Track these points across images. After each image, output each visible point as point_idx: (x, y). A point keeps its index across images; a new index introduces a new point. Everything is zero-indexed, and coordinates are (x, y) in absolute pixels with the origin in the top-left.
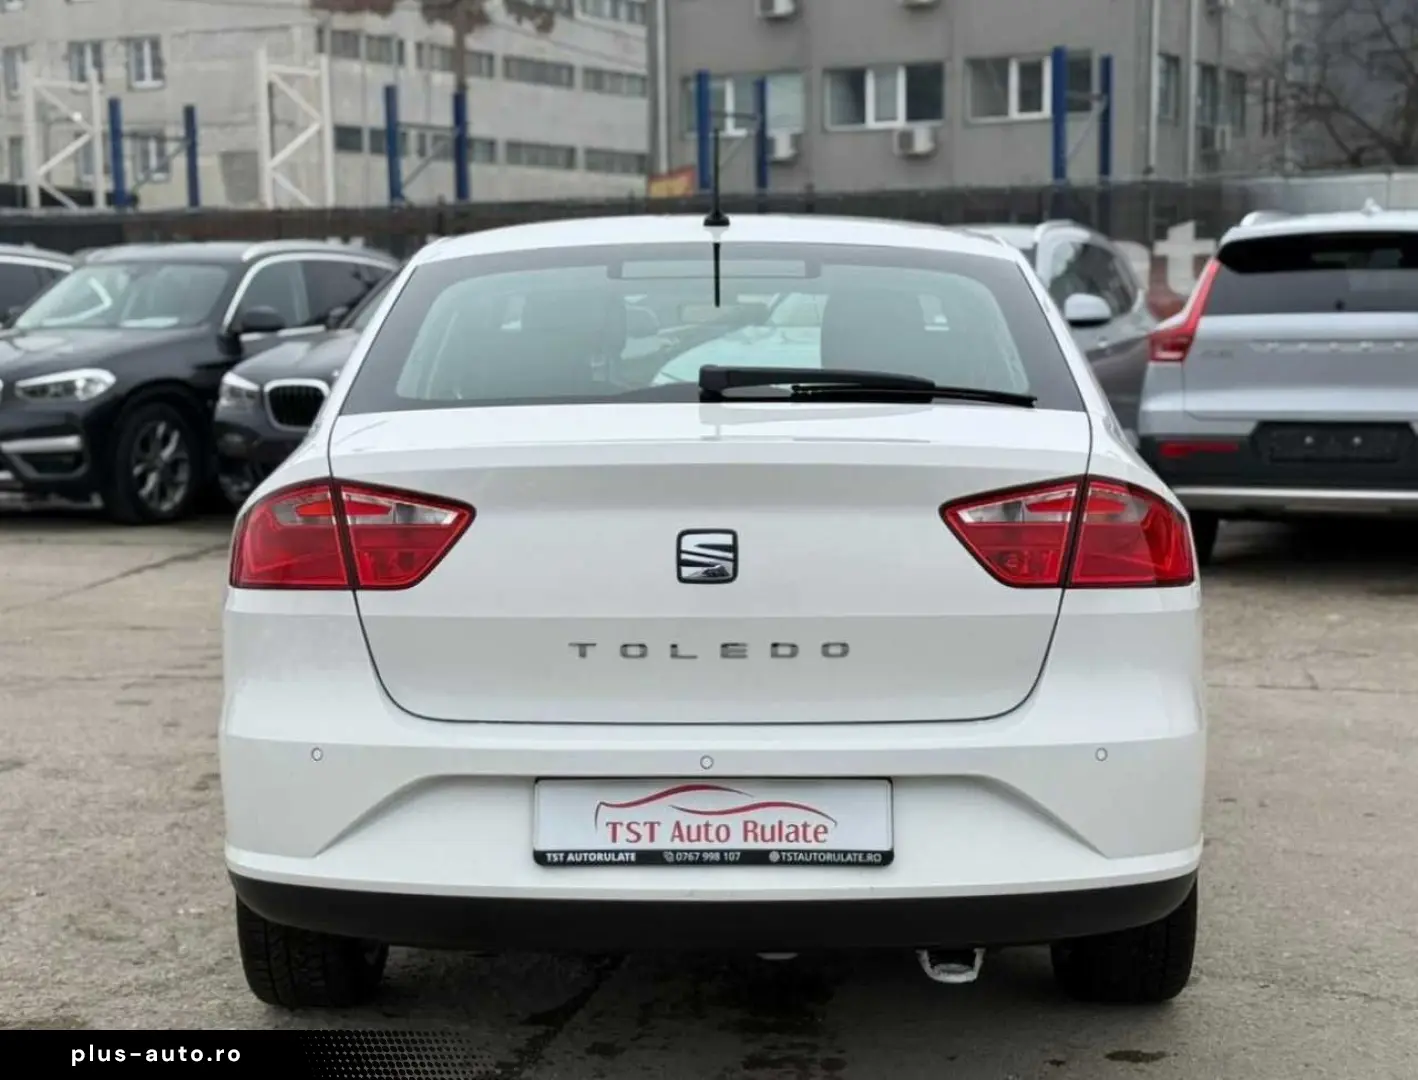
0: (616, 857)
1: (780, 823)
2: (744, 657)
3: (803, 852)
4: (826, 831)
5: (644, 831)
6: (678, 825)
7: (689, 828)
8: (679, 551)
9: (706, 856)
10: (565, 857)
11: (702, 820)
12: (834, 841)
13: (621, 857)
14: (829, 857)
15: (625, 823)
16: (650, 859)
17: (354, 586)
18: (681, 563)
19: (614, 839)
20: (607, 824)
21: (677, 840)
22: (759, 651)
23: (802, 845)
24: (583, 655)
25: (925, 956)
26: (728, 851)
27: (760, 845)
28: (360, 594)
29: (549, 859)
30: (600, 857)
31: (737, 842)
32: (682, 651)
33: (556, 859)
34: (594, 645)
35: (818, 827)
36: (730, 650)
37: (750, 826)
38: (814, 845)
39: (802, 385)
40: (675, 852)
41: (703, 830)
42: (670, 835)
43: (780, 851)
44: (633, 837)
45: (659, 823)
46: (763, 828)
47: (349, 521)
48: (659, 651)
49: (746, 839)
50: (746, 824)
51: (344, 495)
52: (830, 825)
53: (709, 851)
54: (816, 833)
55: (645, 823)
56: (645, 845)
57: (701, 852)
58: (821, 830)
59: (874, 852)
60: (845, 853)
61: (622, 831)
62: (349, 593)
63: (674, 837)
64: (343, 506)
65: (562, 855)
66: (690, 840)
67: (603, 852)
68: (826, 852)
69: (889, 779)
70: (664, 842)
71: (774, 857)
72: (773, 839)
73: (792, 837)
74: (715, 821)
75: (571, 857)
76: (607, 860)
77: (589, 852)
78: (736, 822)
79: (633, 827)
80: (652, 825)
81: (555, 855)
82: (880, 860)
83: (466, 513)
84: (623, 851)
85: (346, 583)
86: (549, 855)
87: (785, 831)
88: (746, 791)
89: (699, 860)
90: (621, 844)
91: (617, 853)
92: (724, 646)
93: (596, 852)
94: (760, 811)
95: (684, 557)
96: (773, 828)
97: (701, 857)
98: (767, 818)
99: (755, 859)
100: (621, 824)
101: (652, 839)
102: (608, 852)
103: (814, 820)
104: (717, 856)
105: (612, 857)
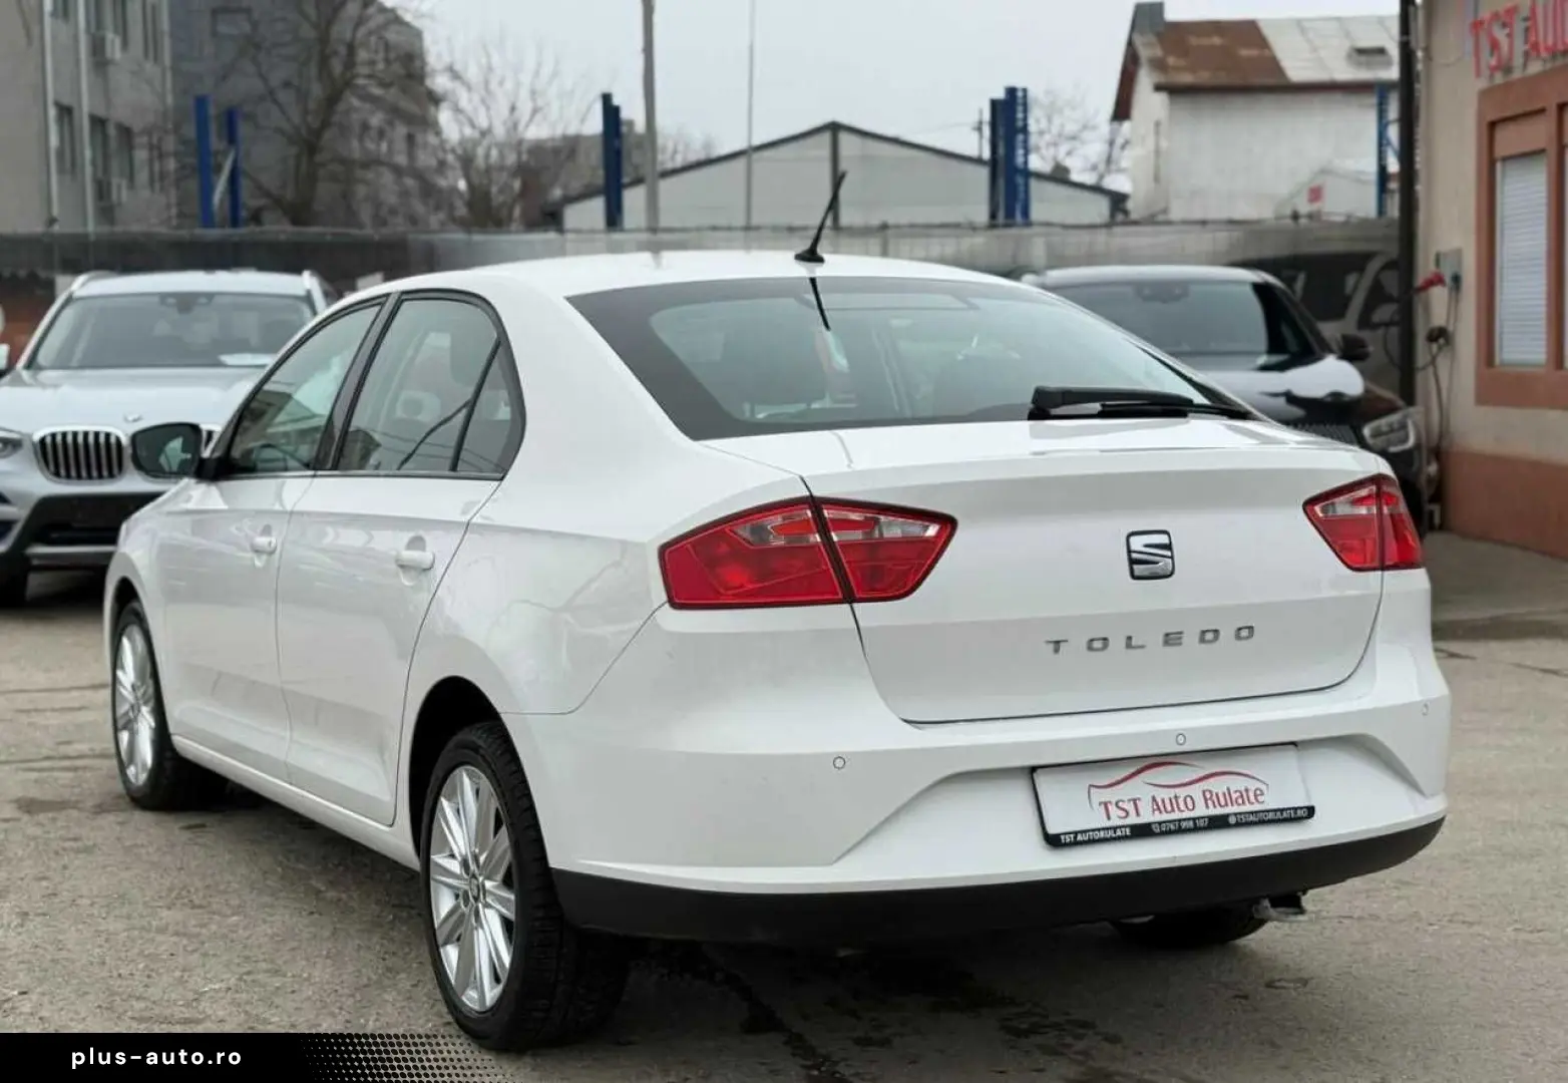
0: (1115, 833)
1: (1228, 789)
2: (1180, 644)
3: (1252, 813)
4: (1262, 794)
5: (1130, 807)
6: (1154, 799)
7: (1163, 801)
8: (1129, 551)
9: (1184, 825)
10: (1075, 838)
11: (1172, 793)
12: (1271, 802)
13: (1119, 833)
14: (1271, 816)
15: (1114, 802)
16: (1142, 832)
17: (850, 599)
18: (1132, 562)
19: (1109, 818)
20: (1100, 804)
21: (1157, 812)
22: (1191, 639)
23: (1247, 808)
24: (1057, 650)
25: (1266, 903)
26: (1198, 818)
27: (1219, 811)
28: (857, 606)
29: (1063, 841)
30: (1102, 834)
31: (1201, 811)
32: (1134, 642)
33: (1068, 840)
34: (1066, 641)
35: (1255, 791)
36: (1171, 639)
37: (1208, 796)
38: (1257, 807)
39: (1108, 403)
40: (1160, 823)
41: (1174, 801)
42: (1151, 810)
43: (1236, 814)
44: (1123, 814)
45: (1139, 799)
46: (1217, 795)
47: (835, 538)
48: (1117, 643)
49: (1207, 807)
50: (1204, 792)
51: (826, 513)
52: (1263, 787)
53: (1184, 820)
54: (1256, 796)
55: (1129, 800)
56: (1133, 820)
57: (1180, 820)
58: (1258, 792)
59: (1301, 808)
60: (1282, 810)
61: (1112, 809)
62: (846, 607)
63: (1154, 810)
64: (826, 524)
65: (1072, 836)
66: (1167, 812)
67: (1103, 829)
68: (1268, 811)
69: (1294, 744)
70: (1147, 816)
71: (1232, 820)
72: (1226, 805)
73: (1240, 801)
74: (1182, 792)
75: (1079, 838)
76: (1108, 836)
77: (1093, 830)
78: (1196, 791)
79: (1120, 804)
80: (1135, 801)
81: (1067, 837)
82: (1306, 813)
83: (948, 524)
84: (1120, 827)
85: (840, 596)
86: (1062, 837)
87: (1234, 796)
88: (1195, 763)
89: (1177, 829)
90: (1115, 822)
91: (1115, 829)
92: (1167, 635)
93: (1099, 830)
94: (1212, 780)
95: (1134, 555)
96: (1224, 794)
97: (1180, 827)
98: (1218, 786)
99: (1218, 823)
100: (1110, 802)
101: (1138, 814)
102: (1107, 829)
103: (1253, 785)
104: (1191, 824)
105: (1111, 834)
